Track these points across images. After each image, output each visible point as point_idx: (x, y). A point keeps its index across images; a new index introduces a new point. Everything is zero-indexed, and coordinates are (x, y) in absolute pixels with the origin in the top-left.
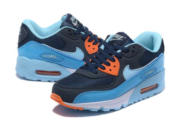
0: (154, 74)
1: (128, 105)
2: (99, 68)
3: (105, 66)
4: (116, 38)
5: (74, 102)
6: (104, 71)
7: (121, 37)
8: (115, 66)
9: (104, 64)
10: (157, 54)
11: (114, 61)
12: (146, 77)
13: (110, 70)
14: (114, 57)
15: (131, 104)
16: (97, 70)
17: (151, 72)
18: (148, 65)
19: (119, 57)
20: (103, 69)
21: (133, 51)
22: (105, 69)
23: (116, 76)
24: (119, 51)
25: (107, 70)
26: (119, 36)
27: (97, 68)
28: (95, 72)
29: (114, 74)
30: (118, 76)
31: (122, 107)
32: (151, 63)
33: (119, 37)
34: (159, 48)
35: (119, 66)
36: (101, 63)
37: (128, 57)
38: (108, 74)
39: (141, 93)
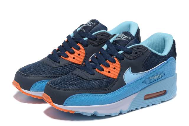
0: (161, 79)
1: (128, 112)
2: (96, 69)
3: (103, 67)
4: (120, 38)
5: (64, 104)
6: (102, 72)
7: (125, 37)
8: (114, 68)
9: (103, 65)
10: (165, 58)
11: (114, 62)
12: (151, 83)
13: (109, 72)
14: (115, 58)
15: (132, 111)
16: (95, 71)
17: (157, 77)
18: (154, 69)
19: (120, 58)
20: (101, 71)
21: (136, 53)
22: (103, 70)
23: (115, 79)
24: (120, 52)
25: (106, 72)
26: (123, 35)
27: (94, 68)
28: (92, 73)
29: (113, 77)
30: (117, 79)
31: (121, 113)
32: (157, 67)
33: (123, 37)
34: (169, 51)
35: (120, 68)
36: (100, 64)
37: (131, 59)
38: (106, 76)
39: (145, 99)
